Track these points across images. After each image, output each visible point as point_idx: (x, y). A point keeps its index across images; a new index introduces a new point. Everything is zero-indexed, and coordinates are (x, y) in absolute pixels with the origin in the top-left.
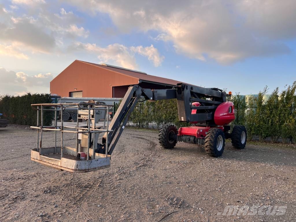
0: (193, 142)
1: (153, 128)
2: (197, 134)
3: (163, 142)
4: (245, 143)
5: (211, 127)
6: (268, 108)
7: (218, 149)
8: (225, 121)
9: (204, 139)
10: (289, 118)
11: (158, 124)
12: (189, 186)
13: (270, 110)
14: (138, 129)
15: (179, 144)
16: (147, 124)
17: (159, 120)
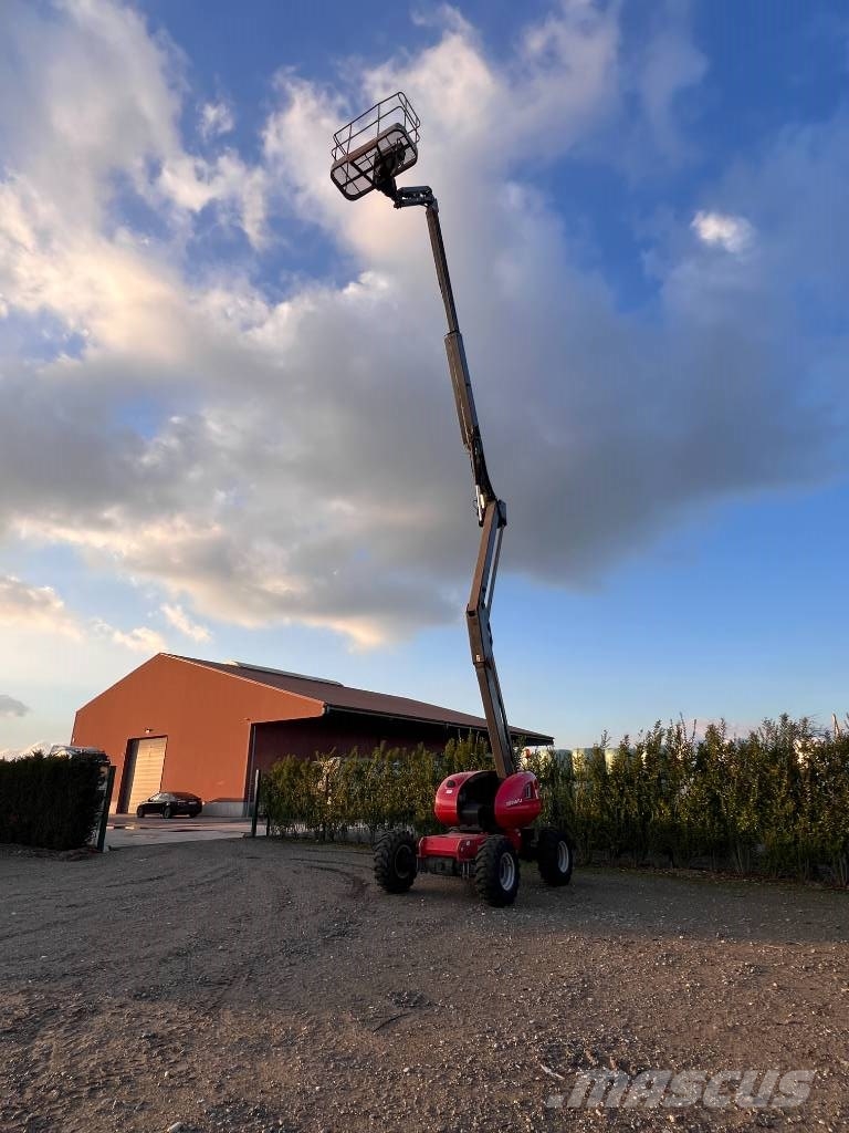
0: (451, 870)
1: (359, 842)
2: (459, 851)
3: (383, 875)
4: (569, 871)
5: (492, 833)
6: (615, 783)
7: (504, 886)
8: (523, 818)
9: (474, 863)
10: (658, 806)
11: (373, 829)
12: (436, 970)
13: (618, 785)
14: (321, 843)
15: (422, 880)
16: (344, 829)
17: (375, 818)
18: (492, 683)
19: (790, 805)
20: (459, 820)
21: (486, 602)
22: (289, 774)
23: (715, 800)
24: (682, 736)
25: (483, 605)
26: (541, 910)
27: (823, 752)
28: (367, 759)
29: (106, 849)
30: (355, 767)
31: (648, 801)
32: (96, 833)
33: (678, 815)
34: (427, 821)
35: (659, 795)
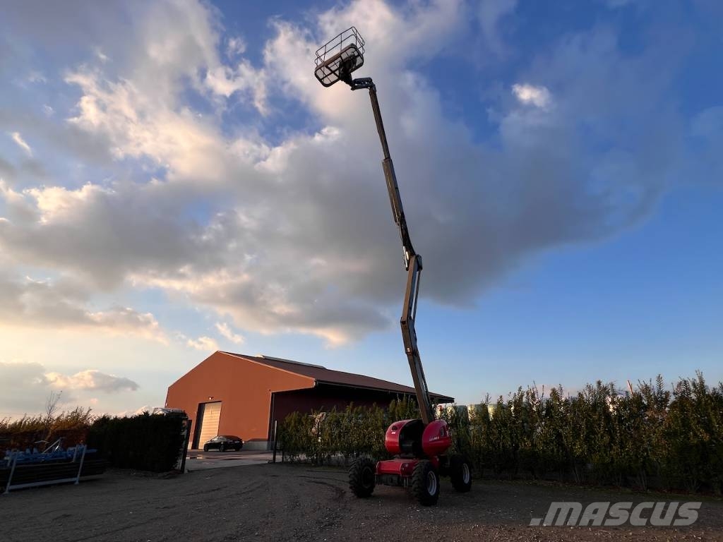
0: (397, 484)
1: (338, 465)
2: (401, 470)
3: (354, 486)
4: (470, 482)
6: (495, 426)
7: (430, 493)
8: (440, 449)
9: (411, 478)
10: (523, 440)
11: (347, 457)
13: (497, 428)
14: (316, 467)
15: (379, 489)
16: (329, 457)
17: (348, 450)
18: (417, 365)
19: (607, 439)
20: (400, 451)
21: (412, 316)
22: (295, 422)
23: (559, 435)
24: (536, 396)
25: (410, 317)
26: (454, 507)
27: (624, 404)
28: (341, 414)
29: (186, 471)
30: (334, 419)
31: (517, 437)
32: (180, 461)
33: (536, 446)
34: (380, 452)
35: (523, 433)
